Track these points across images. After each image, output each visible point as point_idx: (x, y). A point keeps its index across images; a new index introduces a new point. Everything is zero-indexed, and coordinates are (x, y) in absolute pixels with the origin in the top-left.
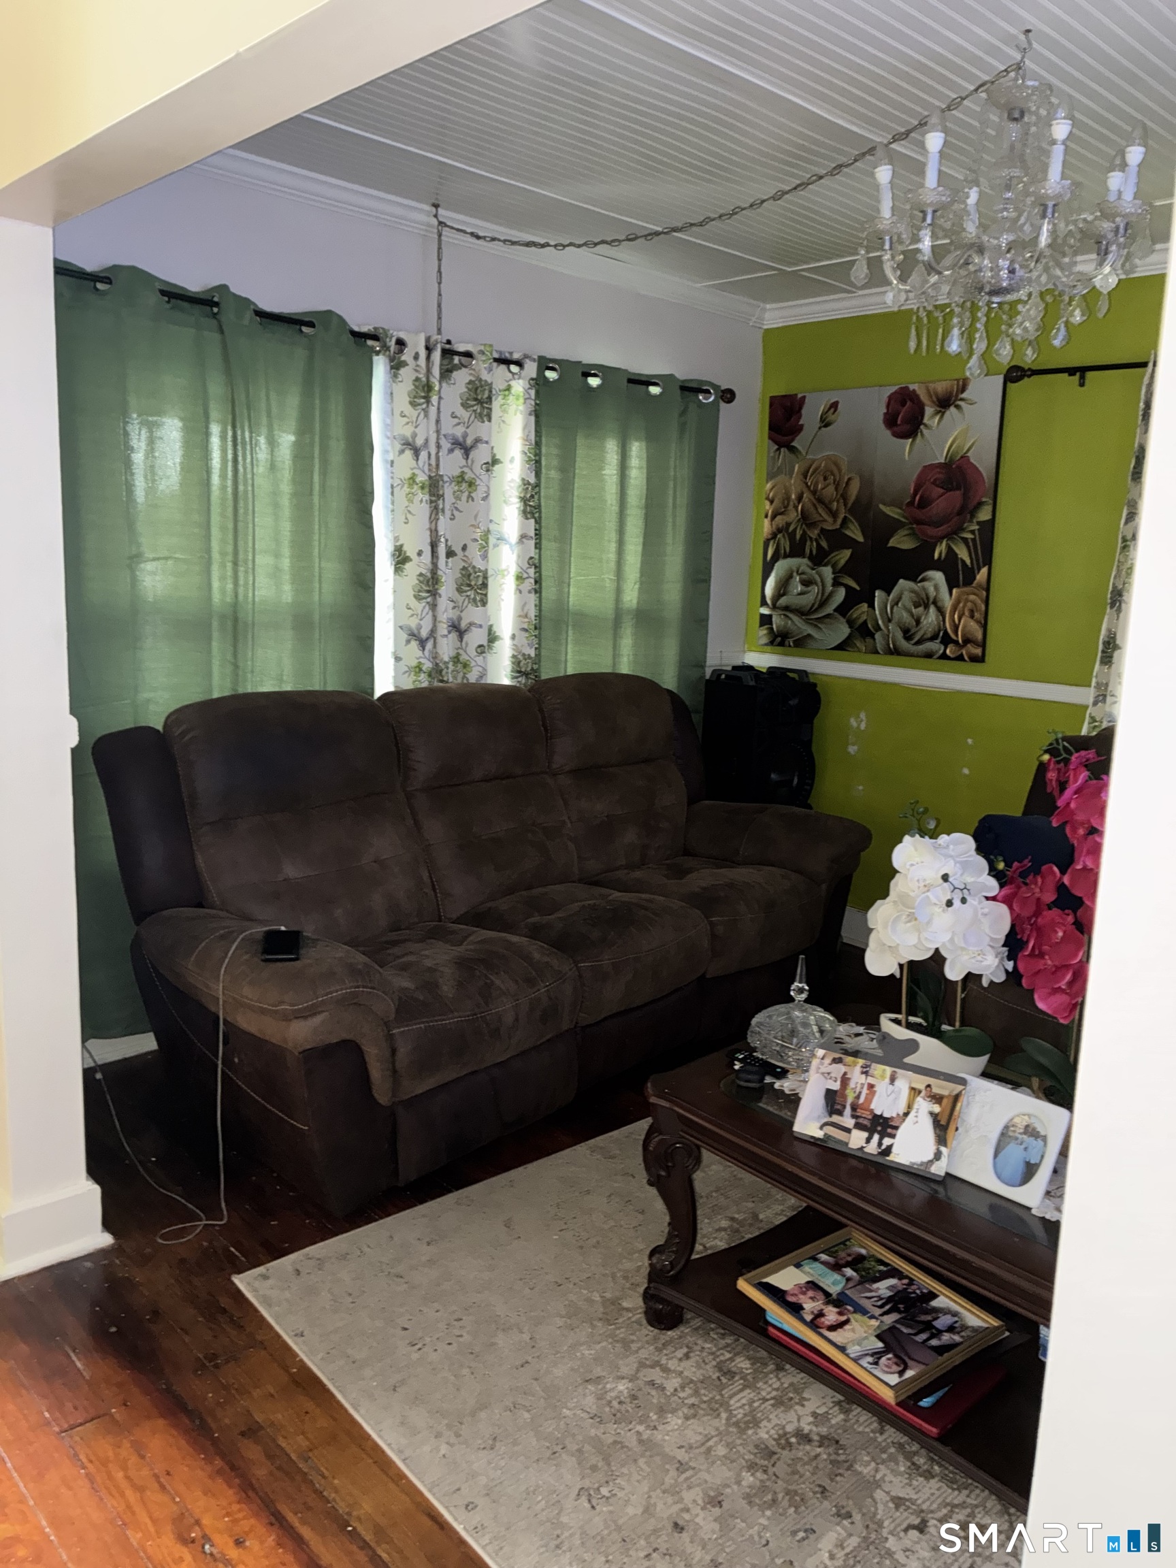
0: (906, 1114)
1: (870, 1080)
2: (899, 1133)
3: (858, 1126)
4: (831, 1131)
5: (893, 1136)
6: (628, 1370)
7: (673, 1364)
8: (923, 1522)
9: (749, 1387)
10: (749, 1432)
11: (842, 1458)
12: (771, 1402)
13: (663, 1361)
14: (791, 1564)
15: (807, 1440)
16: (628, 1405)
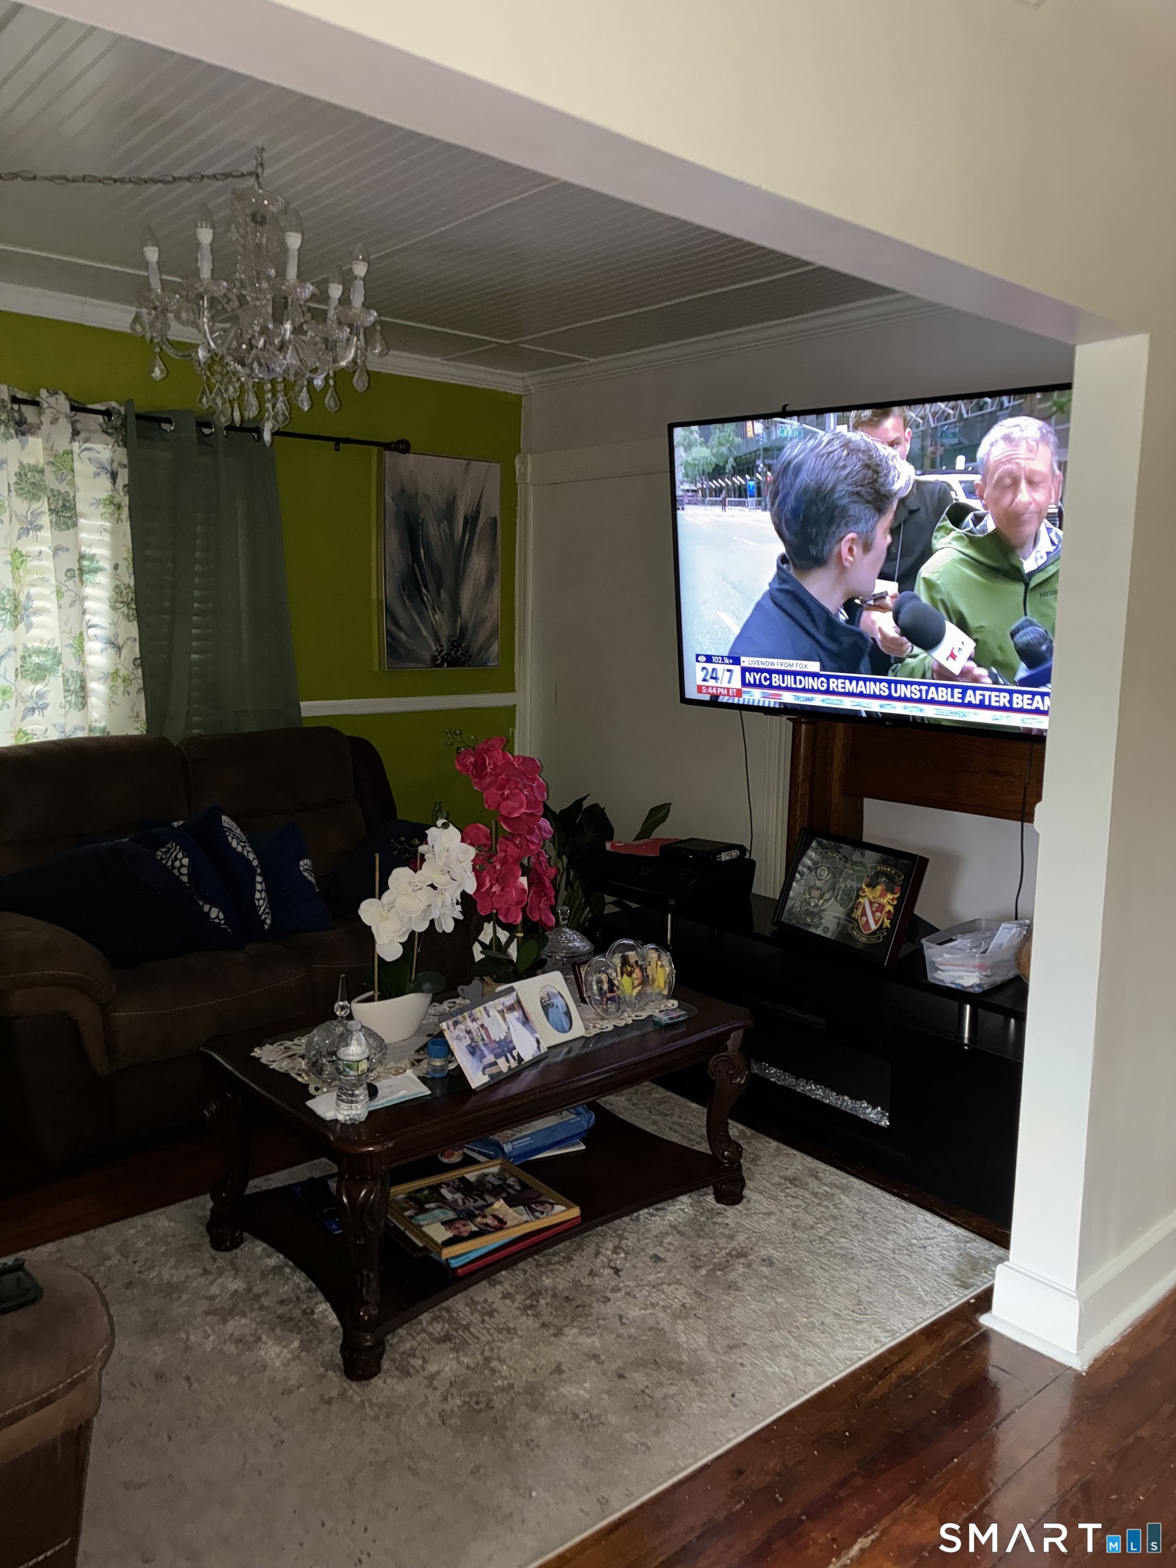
0: (509, 1028)
5: (514, 1048)
6: (435, 1397)
7: (432, 1368)
8: (611, 1267)
9: (467, 1328)
10: (520, 1333)
11: (550, 1293)
12: (486, 1318)
13: (426, 1373)
14: (651, 1329)
15: (531, 1307)
16: (481, 1399)
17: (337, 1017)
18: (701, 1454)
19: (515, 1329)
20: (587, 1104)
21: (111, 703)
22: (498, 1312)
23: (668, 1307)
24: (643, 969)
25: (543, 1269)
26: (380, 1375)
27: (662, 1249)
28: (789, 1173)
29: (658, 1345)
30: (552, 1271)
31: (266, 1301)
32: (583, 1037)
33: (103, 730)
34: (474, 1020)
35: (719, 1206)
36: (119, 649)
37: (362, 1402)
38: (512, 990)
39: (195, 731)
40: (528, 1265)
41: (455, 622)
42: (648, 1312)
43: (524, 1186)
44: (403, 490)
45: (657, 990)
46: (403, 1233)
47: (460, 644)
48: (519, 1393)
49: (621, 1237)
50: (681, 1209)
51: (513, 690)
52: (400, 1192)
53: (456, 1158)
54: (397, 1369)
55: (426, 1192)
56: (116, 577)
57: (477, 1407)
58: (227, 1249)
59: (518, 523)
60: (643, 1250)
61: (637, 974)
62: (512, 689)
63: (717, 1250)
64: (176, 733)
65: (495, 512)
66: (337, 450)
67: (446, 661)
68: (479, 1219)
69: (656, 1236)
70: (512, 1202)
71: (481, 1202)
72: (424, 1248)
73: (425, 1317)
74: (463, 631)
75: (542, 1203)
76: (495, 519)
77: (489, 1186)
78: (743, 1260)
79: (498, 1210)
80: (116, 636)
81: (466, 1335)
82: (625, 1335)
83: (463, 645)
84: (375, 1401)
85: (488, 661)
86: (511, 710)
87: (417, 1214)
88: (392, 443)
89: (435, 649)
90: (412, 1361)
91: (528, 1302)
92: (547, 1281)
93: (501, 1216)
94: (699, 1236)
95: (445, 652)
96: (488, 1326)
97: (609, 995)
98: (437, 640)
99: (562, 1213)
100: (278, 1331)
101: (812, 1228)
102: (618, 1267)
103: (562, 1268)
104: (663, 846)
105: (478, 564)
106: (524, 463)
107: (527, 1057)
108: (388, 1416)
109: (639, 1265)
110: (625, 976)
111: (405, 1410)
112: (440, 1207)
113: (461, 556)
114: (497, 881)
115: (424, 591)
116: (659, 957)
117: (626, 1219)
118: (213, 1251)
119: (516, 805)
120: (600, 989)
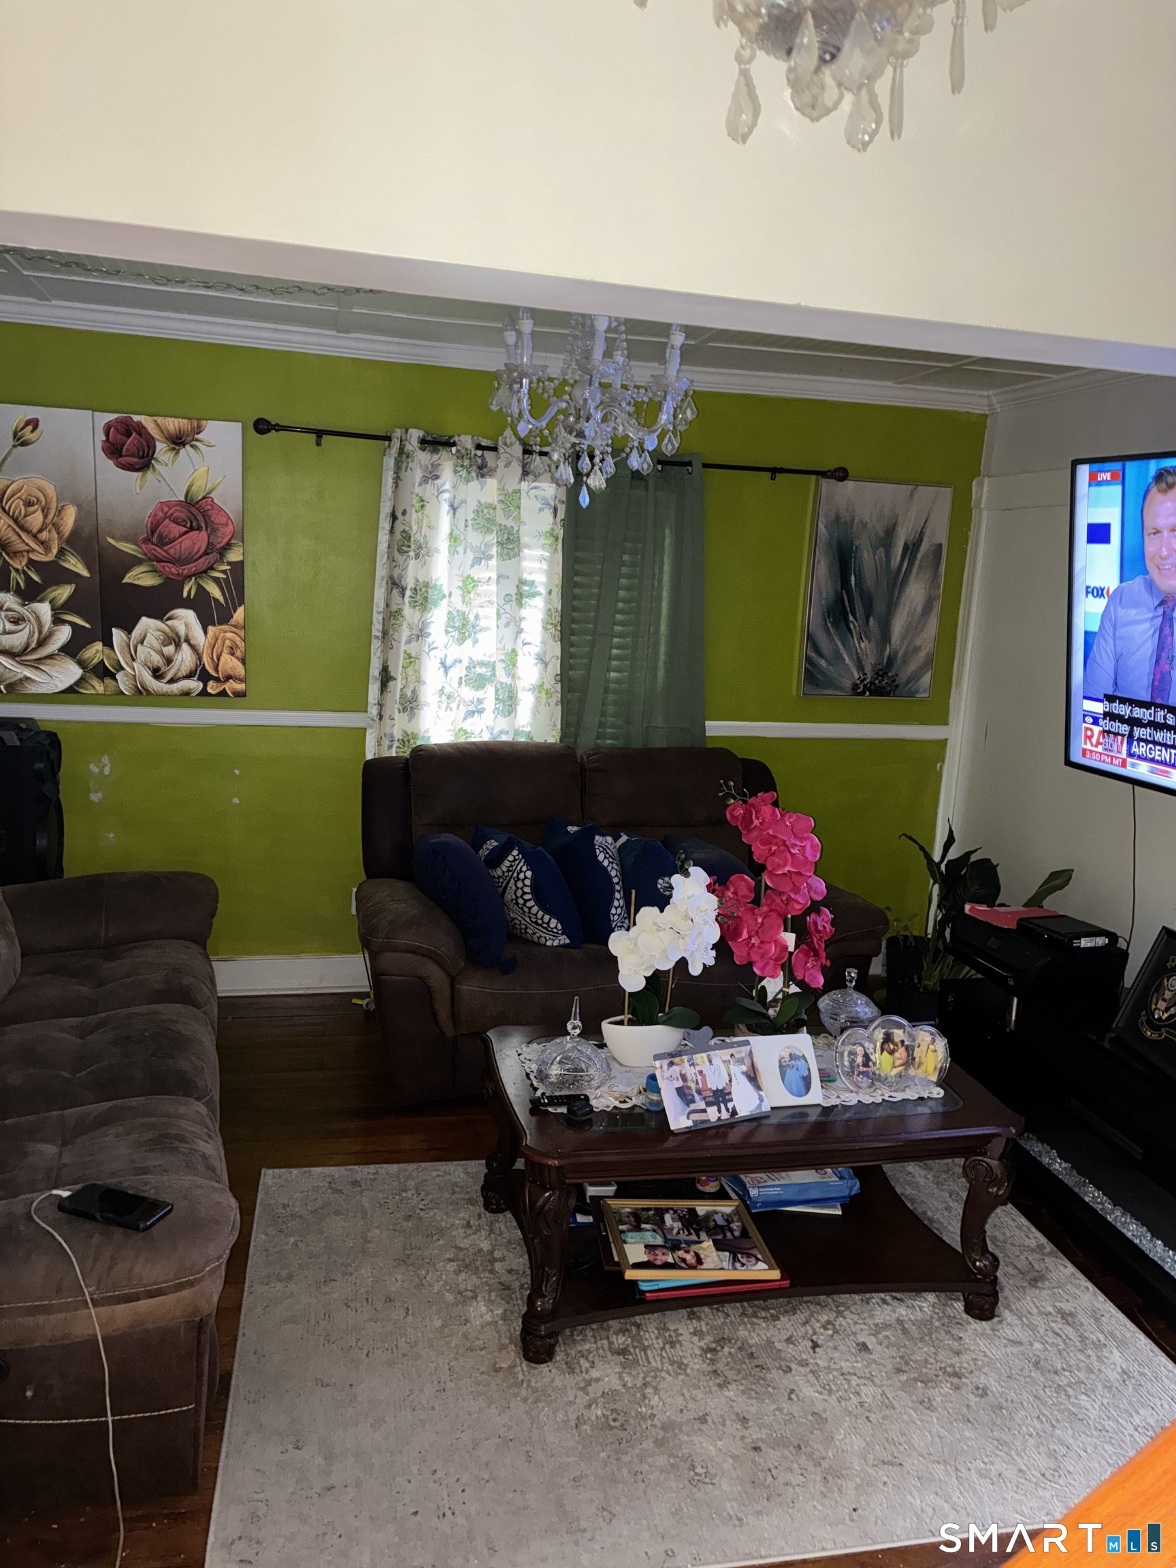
0: (730, 1081)
1: (698, 1068)
2: (733, 1095)
3: (709, 1104)
5: (731, 1100)
6: (582, 1399)
7: (594, 1373)
8: (812, 1341)
9: (645, 1349)
10: (689, 1371)
11: (739, 1344)
12: (667, 1347)
13: (587, 1377)
14: (814, 1414)
15: (713, 1351)
16: (620, 1418)
19: (687, 1366)
20: (853, 1168)
21: (536, 711)
22: (681, 1345)
23: (845, 1400)
24: (909, 1049)
25: (746, 1320)
26: (549, 1363)
27: (875, 1340)
28: (1067, 1307)
29: (812, 1433)
30: (753, 1324)
31: (498, 1266)
32: (819, 1105)
33: (528, 735)
34: (693, 1065)
35: (965, 1316)
36: (546, 664)
37: (523, 1381)
38: (747, 1043)
39: (608, 742)
40: (733, 1310)
41: (883, 651)
42: (821, 1397)
43: (745, 1233)
44: (838, 518)
45: (923, 1075)
46: (610, 1243)
47: (886, 674)
48: (655, 1426)
49: (839, 1314)
50: (926, 1305)
51: (946, 723)
52: (627, 1205)
53: (712, 1188)
54: (566, 1363)
55: (651, 1213)
56: (549, 601)
57: (612, 1423)
58: (492, 1211)
59: (969, 548)
60: (854, 1334)
61: (901, 1053)
62: (945, 722)
63: (932, 1361)
64: (586, 742)
65: (942, 538)
66: (773, 479)
67: (869, 689)
68: (681, 1253)
69: (877, 1325)
70: (719, 1246)
71: (694, 1237)
72: (618, 1264)
73: (616, 1324)
74: (891, 661)
75: (749, 1255)
76: (940, 546)
77: (712, 1224)
78: (955, 1380)
79: (704, 1249)
80: (545, 653)
81: (641, 1356)
82: (786, 1411)
83: (890, 674)
84: (533, 1384)
85: (917, 691)
86: (943, 743)
87: (629, 1231)
88: (829, 471)
89: (857, 676)
90: (582, 1361)
91: (714, 1345)
92: (743, 1333)
93: (702, 1256)
94: (922, 1340)
95: (868, 681)
96: (664, 1355)
97: (862, 1069)
98: (861, 668)
99: (761, 1271)
100: (493, 1294)
101: (1056, 1373)
102: (820, 1342)
103: (764, 1325)
104: (1021, 919)
105: (915, 593)
106: (981, 486)
107: (743, 1112)
108: (536, 1401)
109: (842, 1347)
110: (885, 1053)
111: (552, 1402)
112: (654, 1231)
113: (896, 583)
114: (757, 933)
115: (851, 618)
116: (933, 1042)
117: (857, 1297)
118: (483, 1210)
119: (781, 862)
120: (852, 1062)
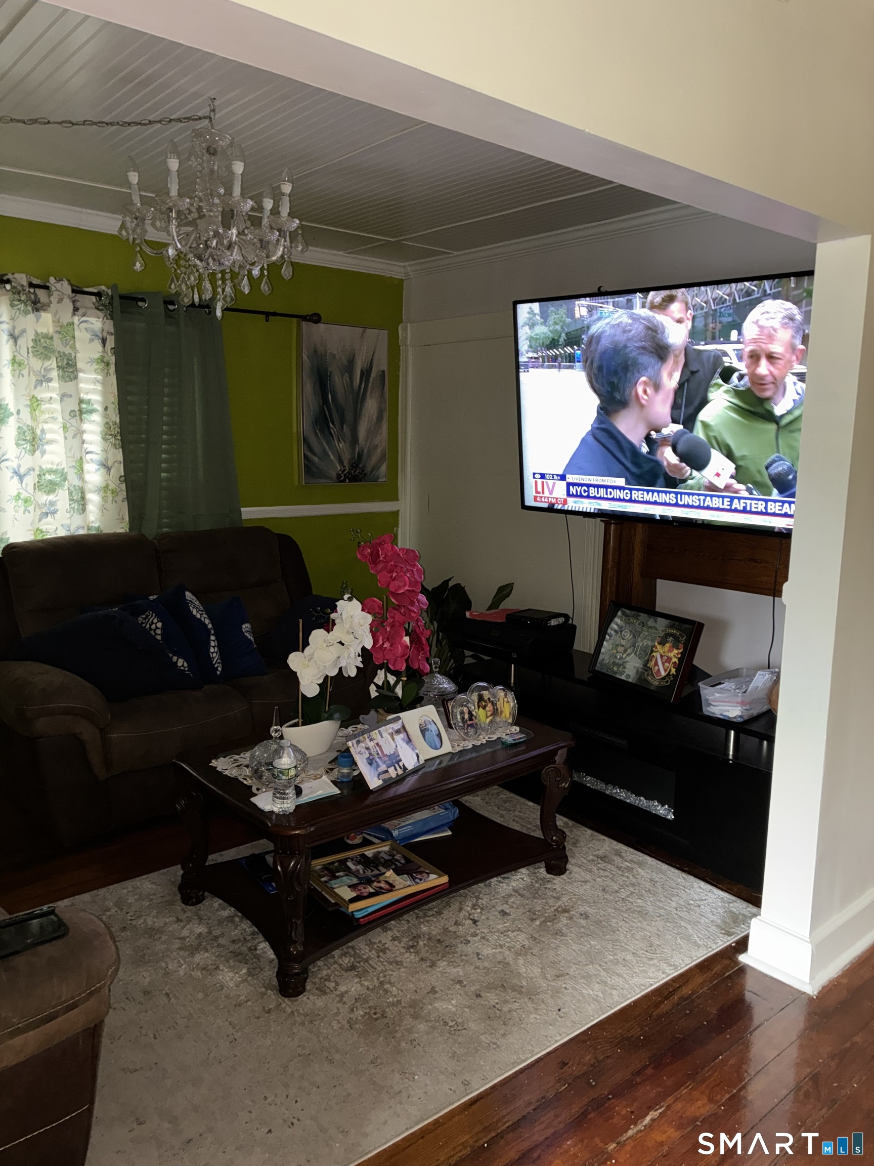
0: (396, 746)
1: (375, 742)
2: (401, 757)
4: (382, 777)
5: (400, 760)
6: (344, 1009)
7: (343, 989)
8: (471, 919)
9: (366, 961)
10: (405, 965)
11: (427, 937)
12: (381, 954)
13: (338, 993)
14: (499, 963)
15: (413, 946)
16: (377, 1011)
17: (271, 737)
18: (536, 1051)
19: (401, 961)
20: (452, 801)
21: (103, 509)
22: (389, 950)
23: (512, 948)
24: (494, 704)
25: (422, 920)
26: (305, 994)
27: (508, 907)
28: (600, 853)
29: (505, 975)
30: (428, 921)
31: (222, 941)
32: (450, 753)
33: (98, 529)
34: (371, 740)
35: (549, 876)
36: (109, 469)
37: (292, 1013)
38: (399, 718)
39: (164, 530)
40: (410, 917)
41: (354, 449)
42: (497, 951)
43: (408, 861)
44: (316, 351)
45: (504, 719)
46: (320, 893)
47: (358, 465)
48: (405, 1007)
49: (478, 898)
50: (521, 878)
51: (398, 500)
52: (318, 864)
53: (358, 840)
54: (317, 989)
55: (336, 864)
56: (106, 416)
57: (374, 1016)
58: (193, 904)
59: (400, 374)
60: (494, 907)
61: (489, 707)
62: (395, 498)
63: (547, 907)
64: (151, 531)
65: (385, 367)
66: (267, 321)
67: (348, 477)
68: (375, 884)
69: (504, 897)
70: (399, 872)
71: (376, 872)
72: (336, 904)
73: (337, 953)
74: (360, 455)
75: (421, 873)
76: (384, 371)
77: (382, 860)
78: (566, 915)
79: (389, 877)
80: (107, 459)
81: (367, 966)
82: (481, 967)
83: (360, 466)
84: (301, 1011)
85: (378, 478)
86: (396, 514)
87: (330, 880)
88: (308, 315)
89: (339, 468)
90: (327, 983)
91: (411, 943)
92: (424, 929)
93: (391, 882)
94: (535, 898)
95: (346, 471)
96: (382, 960)
97: (469, 723)
98: (341, 462)
99: (435, 880)
100: (232, 962)
101: (617, 892)
102: (476, 919)
103: (435, 919)
104: (508, 615)
105: (371, 406)
106: (405, 330)
107: (410, 766)
108: (311, 1022)
109: (492, 917)
110: (481, 709)
111: (323, 1018)
112: (347, 875)
113: (359, 399)
114: (388, 640)
115: (332, 426)
116: (506, 696)
117: (481, 885)
118: (183, 906)
119: (401, 584)
120: (463, 718)
